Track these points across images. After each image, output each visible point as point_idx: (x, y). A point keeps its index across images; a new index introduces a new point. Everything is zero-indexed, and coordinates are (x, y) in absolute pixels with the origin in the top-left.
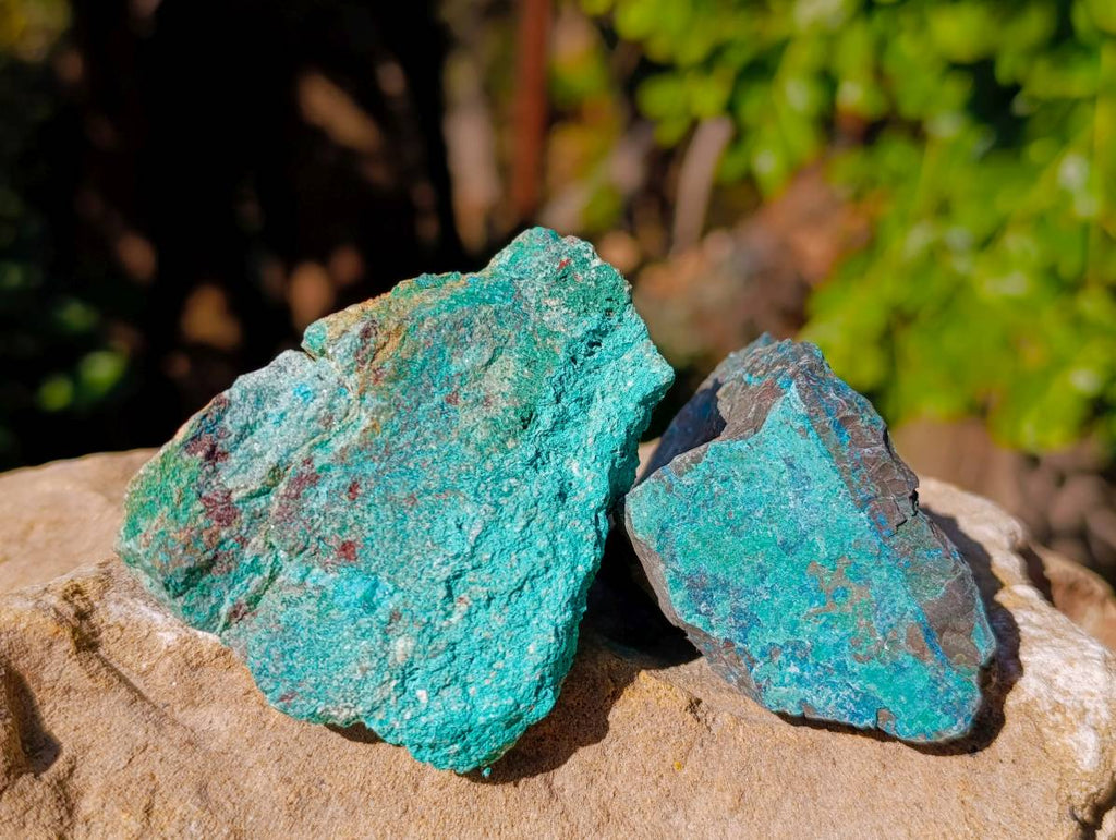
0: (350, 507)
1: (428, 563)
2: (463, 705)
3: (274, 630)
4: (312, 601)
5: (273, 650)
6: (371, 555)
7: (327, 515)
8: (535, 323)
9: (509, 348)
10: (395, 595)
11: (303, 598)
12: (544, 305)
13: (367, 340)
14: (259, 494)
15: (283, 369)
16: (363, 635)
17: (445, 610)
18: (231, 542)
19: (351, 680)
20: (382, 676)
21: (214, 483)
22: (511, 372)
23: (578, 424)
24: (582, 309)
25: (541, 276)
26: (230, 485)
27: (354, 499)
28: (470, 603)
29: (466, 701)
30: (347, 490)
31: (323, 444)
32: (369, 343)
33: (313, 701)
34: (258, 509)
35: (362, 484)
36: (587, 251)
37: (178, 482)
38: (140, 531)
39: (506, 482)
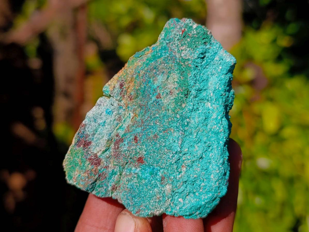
0: (136, 146)
1: (168, 157)
2: (195, 200)
3: (127, 191)
4: (135, 179)
5: (129, 197)
6: (148, 159)
7: (130, 151)
8: (179, 58)
9: (173, 70)
10: (161, 170)
11: (132, 178)
12: (181, 50)
13: (123, 88)
14: (106, 151)
15: (100, 105)
16: (155, 187)
17: (178, 172)
18: (103, 169)
19: (156, 202)
20: (165, 199)
21: (90, 153)
22: (176, 78)
23: (205, 90)
24: (194, 46)
25: (176, 39)
26: (95, 152)
27: (137, 142)
28: (186, 167)
29: (196, 198)
30: (134, 140)
31: (120, 127)
32: (123, 89)
33: (146, 211)
34: (108, 155)
35: (138, 136)
36: (191, 23)
37: (78, 157)
38: (72, 177)
39: (185, 121)
